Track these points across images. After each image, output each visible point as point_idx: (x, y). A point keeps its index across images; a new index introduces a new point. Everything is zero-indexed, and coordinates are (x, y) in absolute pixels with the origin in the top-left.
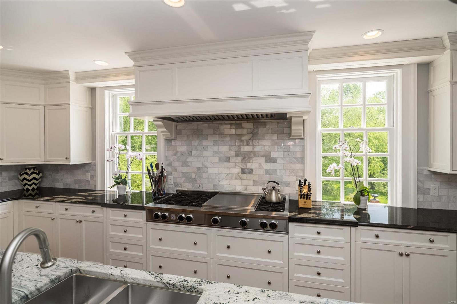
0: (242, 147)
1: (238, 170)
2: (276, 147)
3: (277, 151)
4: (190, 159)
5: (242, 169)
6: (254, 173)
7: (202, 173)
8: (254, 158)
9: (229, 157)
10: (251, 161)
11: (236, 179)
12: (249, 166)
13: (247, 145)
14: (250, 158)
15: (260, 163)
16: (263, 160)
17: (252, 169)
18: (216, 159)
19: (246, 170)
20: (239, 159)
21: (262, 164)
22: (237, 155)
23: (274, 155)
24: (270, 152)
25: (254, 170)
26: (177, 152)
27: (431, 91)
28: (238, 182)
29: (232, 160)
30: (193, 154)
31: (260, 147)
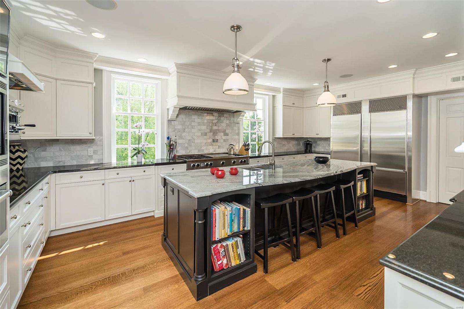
0: (213, 127)
1: (211, 140)
2: (228, 127)
3: (229, 129)
4: (184, 134)
5: (213, 140)
6: (219, 142)
7: (191, 143)
8: (219, 133)
9: (206, 133)
10: (217, 135)
11: (210, 145)
12: (216, 137)
13: (216, 126)
14: (217, 133)
15: (221, 136)
16: (222, 134)
17: (218, 139)
18: (200, 134)
19: (215, 140)
20: (212, 133)
21: (222, 137)
22: (211, 132)
23: (227, 131)
24: (226, 130)
25: (219, 140)
26: (176, 129)
27: (275, 106)
28: (211, 147)
29: (208, 134)
30: (186, 131)
31: (221, 127)
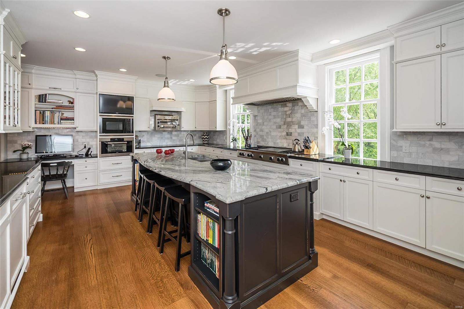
0: (287, 119)
1: (285, 133)
2: (304, 117)
3: (305, 120)
4: (263, 127)
5: (287, 133)
6: (293, 135)
7: (268, 135)
8: (293, 126)
9: (281, 125)
10: (291, 128)
11: (284, 139)
12: (291, 130)
13: (289, 117)
14: (291, 125)
15: (295, 129)
16: (296, 126)
17: (291, 133)
18: (275, 127)
19: (289, 133)
20: (286, 126)
21: (297, 129)
22: (284, 124)
23: (303, 123)
24: (300, 122)
25: (293, 133)
26: (258, 123)
28: (285, 141)
29: (282, 127)
30: (265, 124)
31: (296, 118)
